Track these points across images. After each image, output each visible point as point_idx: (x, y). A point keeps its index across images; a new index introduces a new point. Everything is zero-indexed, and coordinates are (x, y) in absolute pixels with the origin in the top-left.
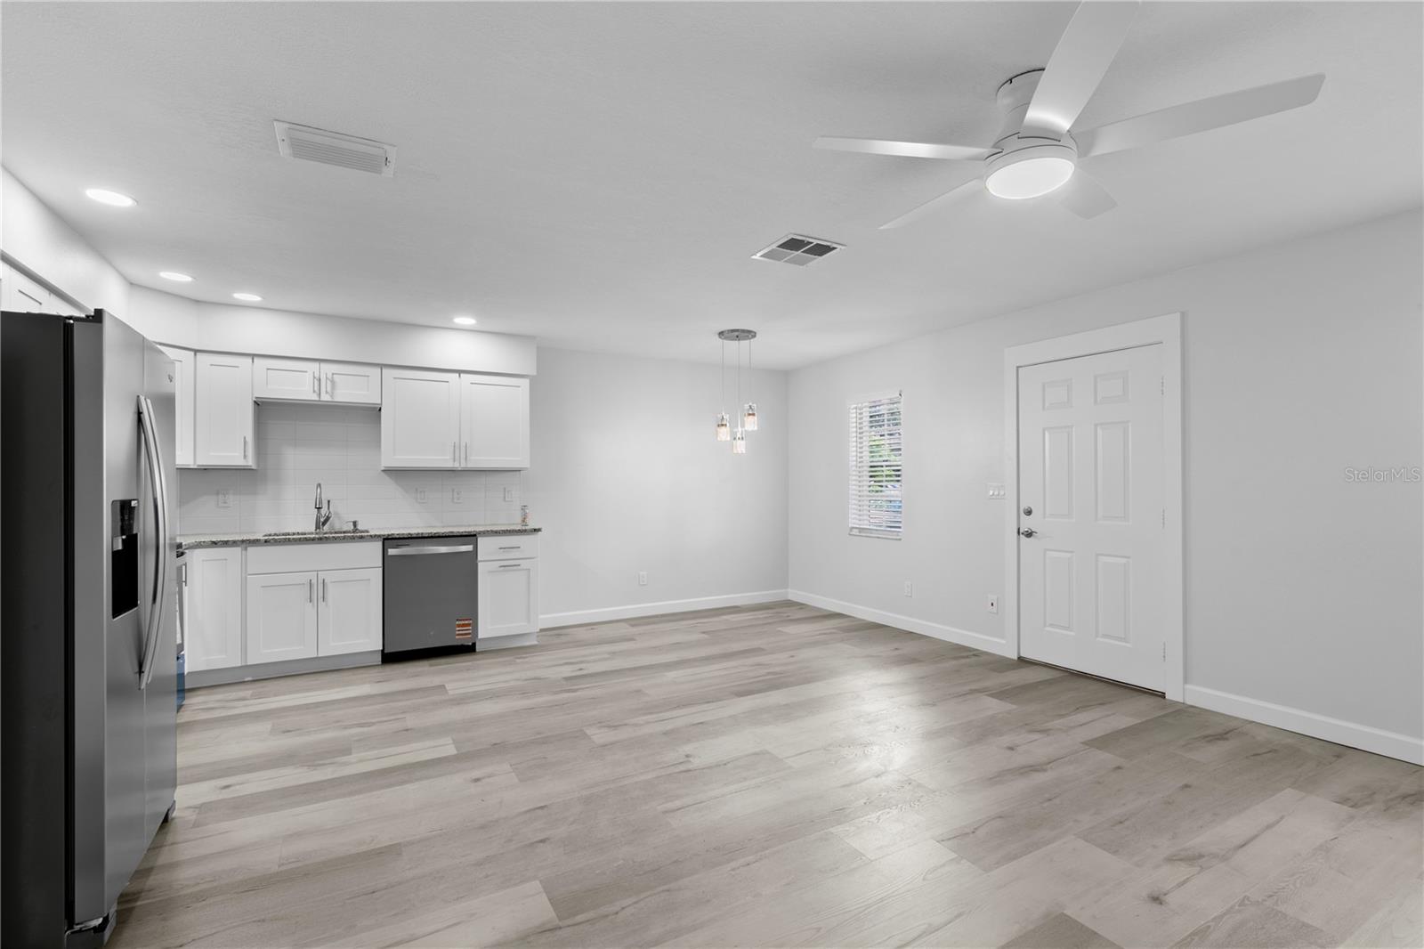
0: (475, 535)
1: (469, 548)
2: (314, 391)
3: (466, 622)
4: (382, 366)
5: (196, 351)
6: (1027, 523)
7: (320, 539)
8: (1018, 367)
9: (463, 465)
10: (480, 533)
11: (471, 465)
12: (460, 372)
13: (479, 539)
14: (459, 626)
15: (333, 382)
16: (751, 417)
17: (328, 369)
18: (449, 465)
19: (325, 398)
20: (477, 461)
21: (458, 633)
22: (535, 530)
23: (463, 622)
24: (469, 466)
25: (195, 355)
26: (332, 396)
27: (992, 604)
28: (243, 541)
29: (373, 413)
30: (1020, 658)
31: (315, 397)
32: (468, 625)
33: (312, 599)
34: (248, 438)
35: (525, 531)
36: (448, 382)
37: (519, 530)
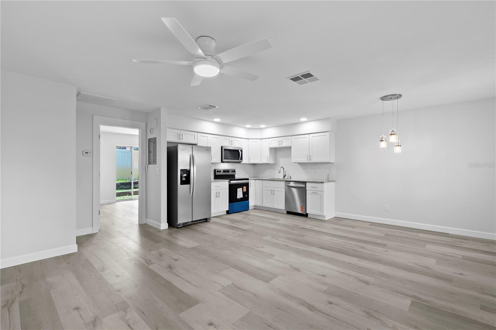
0: (306, 182)
1: (304, 186)
2: (278, 144)
4: (291, 136)
5: (261, 139)
7: (273, 180)
9: (310, 162)
10: (307, 181)
12: (309, 134)
13: (307, 184)
15: (282, 142)
16: (392, 136)
17: (281, 139)
18: (306, 161)
19: (281, 146)
20: (314, 160)
21: (301, 209)
22: (322, 182)
23: (302, 207)
24: (312, 161)
26: (282, 145)
28: (262, 179)
29: (290, 148)
31: (278, 146)
32: (304, 208)
33: (272, 194)
34: (268, 157)
35: (319, 182)
36: (306, 137)
37: (317, 182)
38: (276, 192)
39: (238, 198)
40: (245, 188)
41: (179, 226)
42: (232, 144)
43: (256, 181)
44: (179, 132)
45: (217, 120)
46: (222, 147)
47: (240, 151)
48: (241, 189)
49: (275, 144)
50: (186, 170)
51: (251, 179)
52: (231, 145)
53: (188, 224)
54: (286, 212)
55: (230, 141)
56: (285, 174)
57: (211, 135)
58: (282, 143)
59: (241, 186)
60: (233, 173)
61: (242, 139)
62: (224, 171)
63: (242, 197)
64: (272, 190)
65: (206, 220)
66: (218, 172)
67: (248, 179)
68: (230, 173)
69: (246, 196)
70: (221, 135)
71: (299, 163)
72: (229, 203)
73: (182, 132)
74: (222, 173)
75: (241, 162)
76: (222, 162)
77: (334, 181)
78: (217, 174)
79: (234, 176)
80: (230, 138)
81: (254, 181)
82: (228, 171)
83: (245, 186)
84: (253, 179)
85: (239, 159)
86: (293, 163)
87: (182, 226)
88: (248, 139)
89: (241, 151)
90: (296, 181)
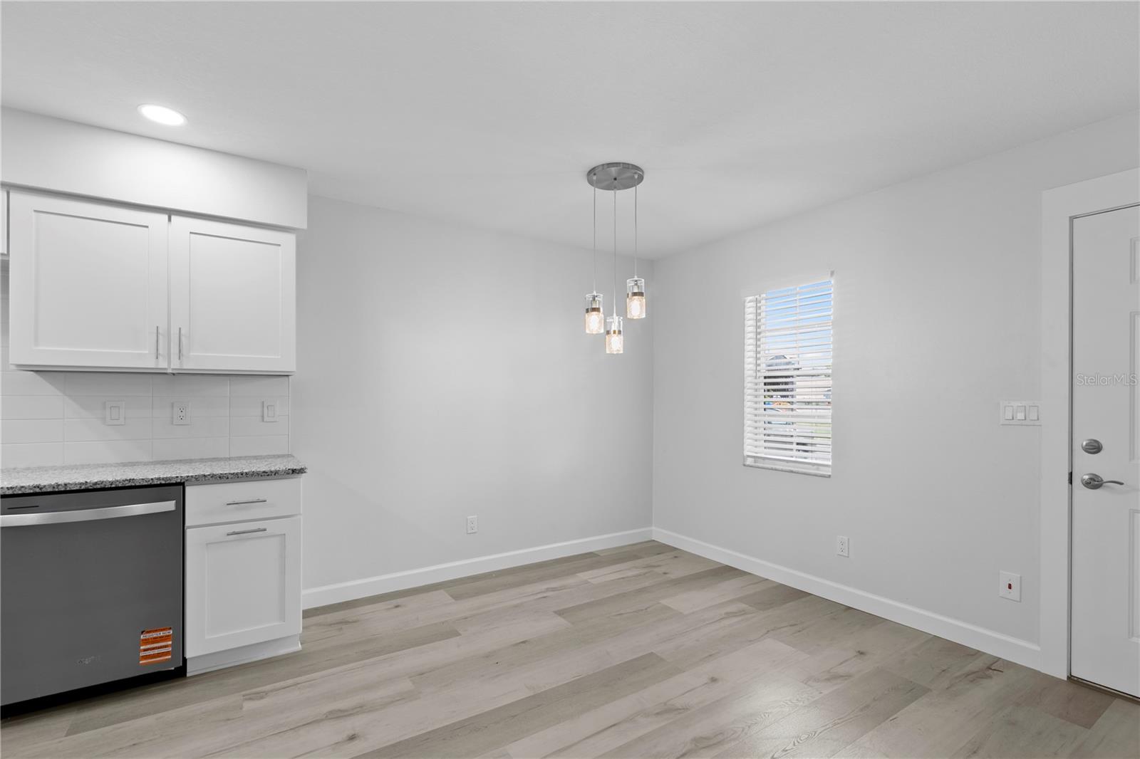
0: (182, 485)
1: (170, 506)
3: (162, 634)
4: (9, 188)
6: (1087, 465)
8: (1072, 219)
9: (175, 365)
10: (189, 478)
11: (189, 365)
12: (170, 212)
13: (188, 489)
14: (146, 642)
16: (637, 298)
18: (149, 363)
20: (198, 360)
21: (142, 654)
22: (294, 471)
23: (155, 635)
24: (186, 366)
27: (1010, 587)
30: (1071, 678)
32: (162, 639)
35: (276, 473)
36: (147, 227)
37: (264, 472)
90: (98, 486)
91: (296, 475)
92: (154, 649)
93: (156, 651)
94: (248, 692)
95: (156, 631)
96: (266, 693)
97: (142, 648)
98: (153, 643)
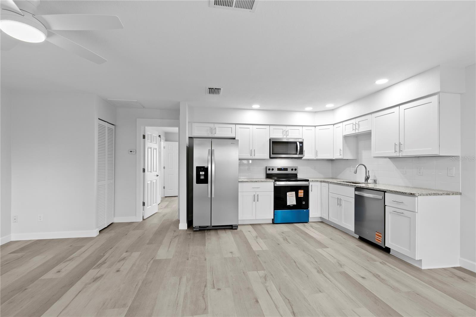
2: (353, 129)
3: (380, 234)
4: (371, 114)
5: (334, 125)
7: (340, 184)
10: (387, 190)
11: (405, 154)
12: (399, 105)
13: (386, 193)
14: (377, 235)
15: (359, 125)
17: (357, 120)
19: (357, 131)
21: (376, 238)
23: (378, 234)
25: (334, 126)
26: (359, 130)
29: (368, 135)
31: (354, 132)
32: (380, 236)
33: (338, 204)
34: (342, 149)
35: (406, 193)
36: (394, 112)
37: (402, 192)
38: (343, 203)
39: (288, 205)
40: (301, 192)
41: (195, 229)
42: (287, 134)
43: (322, 183)
44: (212, 125)
45: (256, 106)
46: (270, 139)
47: (298, 143)
48: (294, 193)
49: (349, 130)
50: (204, 167)
51: (313, 181)
52: (285, 137)
53: (207, 228)
54: (357, 236)
55: (283, 132)
56: (368, 175)
57: (254, 126)
58: (359, 127)
59: (295, 189)
60: (294, 172)
61: (304, 127)
62: (279, 169)
63: (296, 204)
64: (338, 199)
65: (231, 227)
66: (269, 169)
67: (308, 181)
68: (289, 172)
69: (304, 203)
70: (270, 125)
71: (390, 158)
72: (274, 210)
73: (216, 125)
74: (276, 172)
75: (302, 158)
76: (271, 158)
77: (460, 194)
78: (269, 172)
79: (296, 175)
80: (284, 128)
81: (319, 183)
82: (286, 169)
83: (301, 189)
84: (317, 181)
85: (296, 154)
86: (374, 157)
87: (198, 229)
88: (315, 126)
89: (301, 143)
90: (368, 188)
91: (412, 195)
92: (378, 238)
93: (379, 239)
94: (384, 262)
95: (378, 233)
96: (386, 264)
97: (376, 236)
98: (378, 236)
